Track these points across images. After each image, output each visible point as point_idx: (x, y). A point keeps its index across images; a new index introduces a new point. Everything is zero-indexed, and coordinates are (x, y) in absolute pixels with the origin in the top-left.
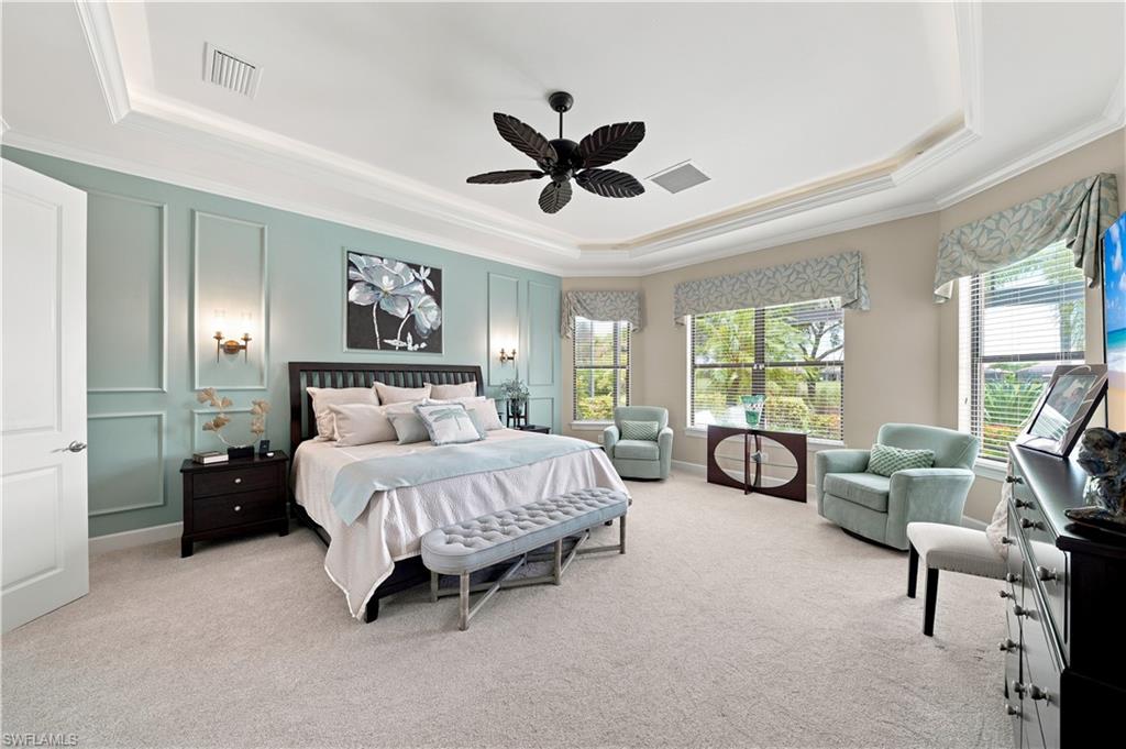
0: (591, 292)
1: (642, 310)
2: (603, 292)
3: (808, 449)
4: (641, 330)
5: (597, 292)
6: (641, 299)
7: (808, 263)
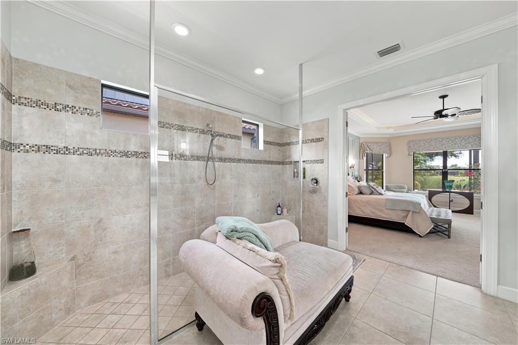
0: (372, 143)
1: (390, 149)
2: (377, 143)
3: (474, 198)
4: (390, 156)
5: (374, 143)
6: (390, 145)
7: (469, 137)
